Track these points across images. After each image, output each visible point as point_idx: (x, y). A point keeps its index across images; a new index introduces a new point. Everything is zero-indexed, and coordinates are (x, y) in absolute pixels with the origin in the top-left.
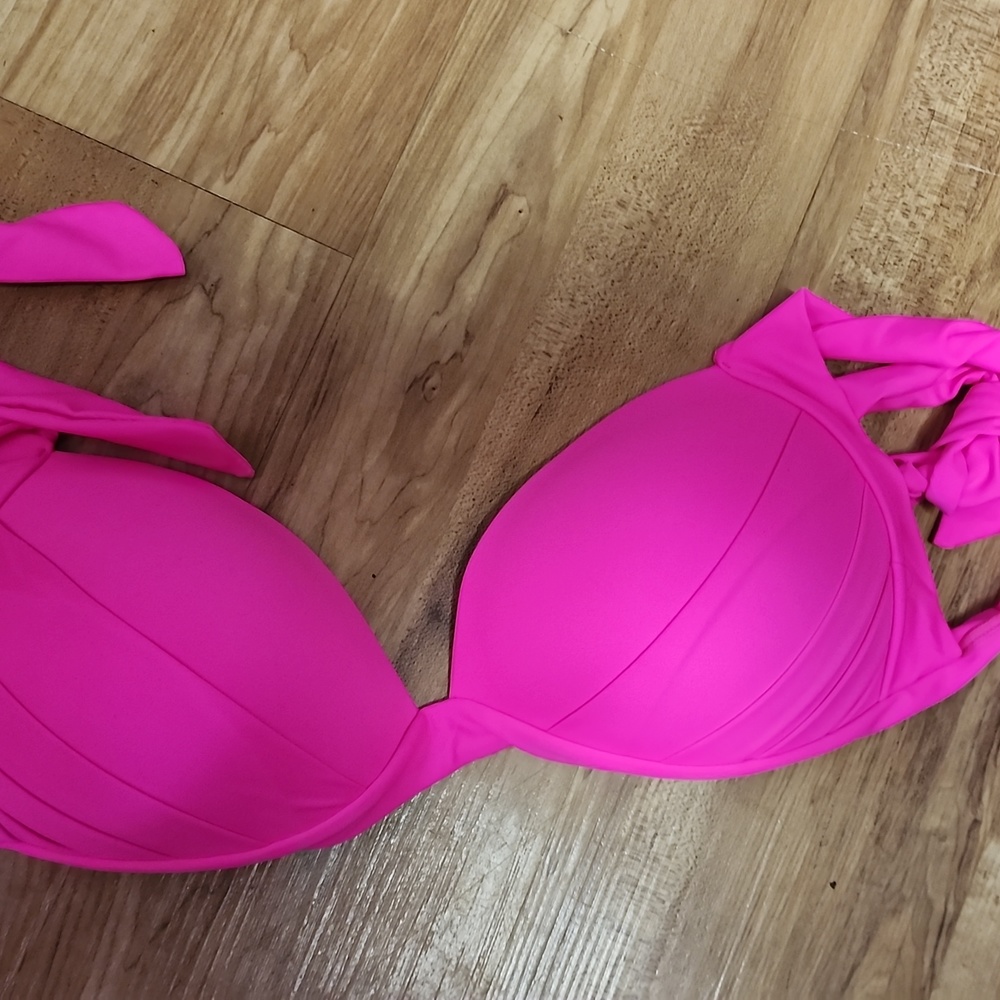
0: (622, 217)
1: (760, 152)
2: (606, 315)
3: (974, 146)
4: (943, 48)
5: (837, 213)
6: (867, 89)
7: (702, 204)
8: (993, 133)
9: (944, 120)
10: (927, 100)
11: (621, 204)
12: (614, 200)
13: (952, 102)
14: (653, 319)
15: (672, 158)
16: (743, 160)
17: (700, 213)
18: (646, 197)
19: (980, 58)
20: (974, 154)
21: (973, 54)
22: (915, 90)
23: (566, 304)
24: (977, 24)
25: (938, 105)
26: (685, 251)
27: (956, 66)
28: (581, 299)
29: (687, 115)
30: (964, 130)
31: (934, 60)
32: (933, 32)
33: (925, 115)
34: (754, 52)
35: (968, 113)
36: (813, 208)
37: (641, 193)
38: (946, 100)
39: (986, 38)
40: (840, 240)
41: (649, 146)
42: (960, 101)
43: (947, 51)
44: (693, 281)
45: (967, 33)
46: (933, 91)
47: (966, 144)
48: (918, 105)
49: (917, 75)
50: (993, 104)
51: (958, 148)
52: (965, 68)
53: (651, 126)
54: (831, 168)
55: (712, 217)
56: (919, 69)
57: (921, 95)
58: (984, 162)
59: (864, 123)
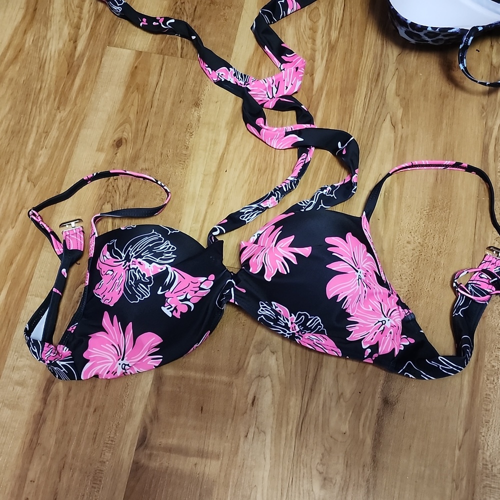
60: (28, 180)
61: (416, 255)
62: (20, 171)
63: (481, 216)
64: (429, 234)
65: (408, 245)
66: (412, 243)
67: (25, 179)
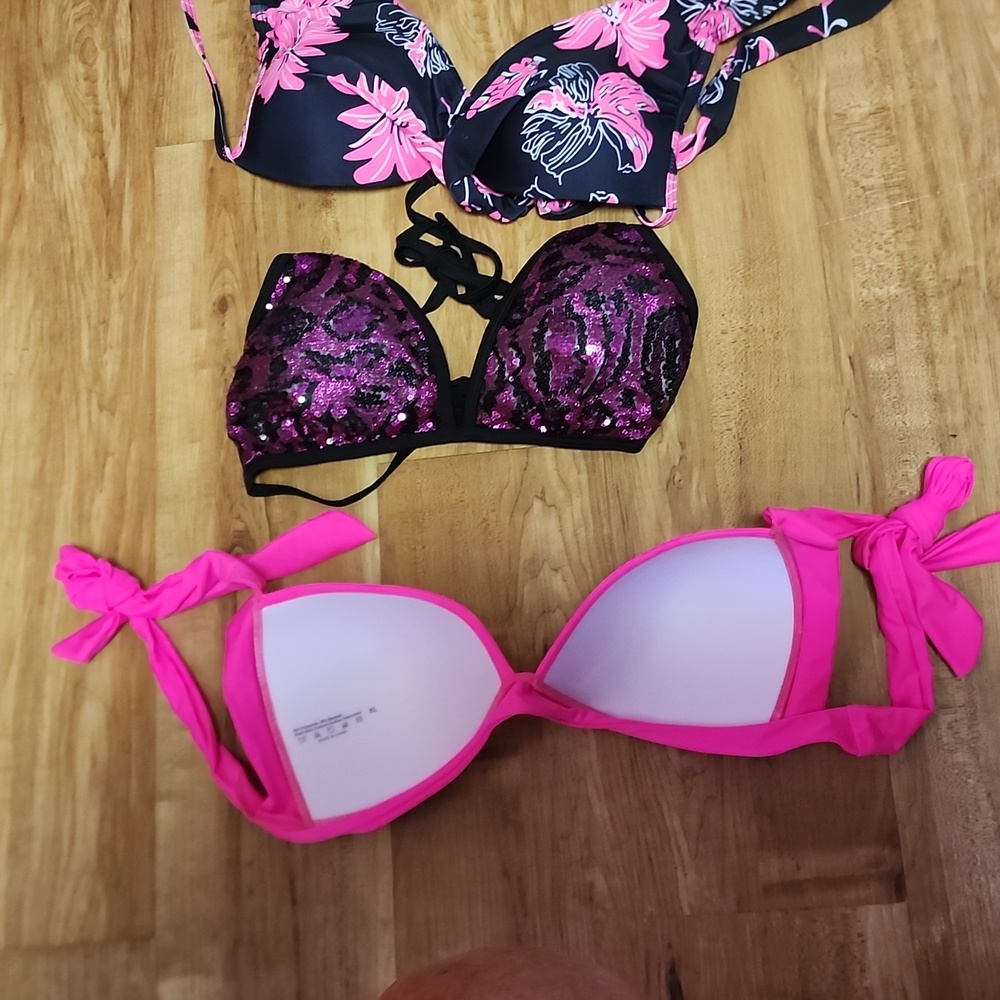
0: (728, 339)
1: (782, 263)
2: (748, 392)
3: (897, 191)
4: (850, 152)
5: (842, 270)
6: (820, 198)
7: (766, 308)
8: (903, 178)
9: (872, 188)
10: (857, 183)
11: (724, 333)
12: (719, 333)
13: (871, 176)
14: (775, 381)
15: (737, 294)
16: (775, 272)
17: (768, 313)
18: (734, 321)
19: (874, 144)
20: (900, 195)
21: (868, 145)
22: (847, 182)
23: (724, 399)
24: (861, 128)
25: (865, 182)
26: (771, 337)
27: (862, 157)
28: (730, 392)
29: (732, 268)
30: (887, 186)
31: (849, 161)
32: (839, 147)
33: (860, 191)
34: (749, 215)
35: (883, 176)
36: (827, 275)
37: (731, 321)
38: (868, 177)
39: (870, 132)
40: (852, 282)
41: (721, 295)
42: (875, 173)
43: (853, 152)
44: (785, 349)
45: (858, 136)
46: (858, 177)
47: (891, 193)
48: (853, 189)
49: (843, 174)
50: (894, 164)
51: (888, 197)
52: (868, 154)
53: (716, 285)
54: (826, 250)
55: (776, 311)
56: (843, 170)
57: (852, 183)
58: (907, 196)
59: (829, 216)
60: (101, 407)
61: (741, 349)
62: (83, 397)
63: (830, 254)
64: (753, 309)
65: (724, 337)
66: (730, 332)
67: (95, 408)
